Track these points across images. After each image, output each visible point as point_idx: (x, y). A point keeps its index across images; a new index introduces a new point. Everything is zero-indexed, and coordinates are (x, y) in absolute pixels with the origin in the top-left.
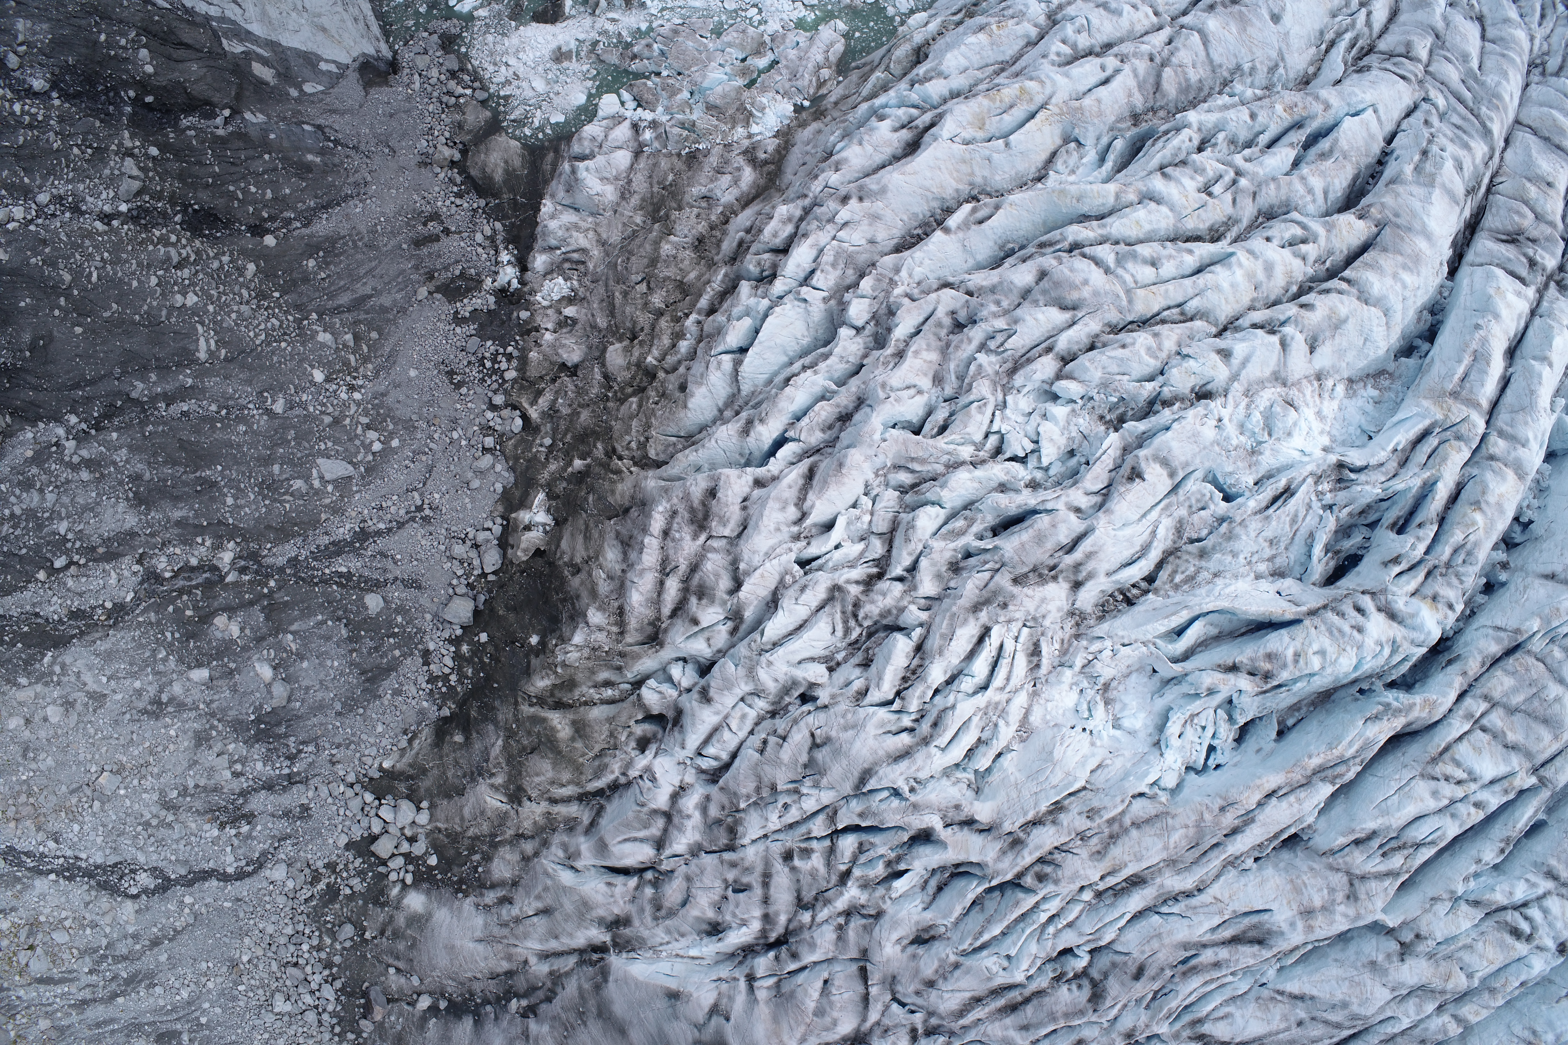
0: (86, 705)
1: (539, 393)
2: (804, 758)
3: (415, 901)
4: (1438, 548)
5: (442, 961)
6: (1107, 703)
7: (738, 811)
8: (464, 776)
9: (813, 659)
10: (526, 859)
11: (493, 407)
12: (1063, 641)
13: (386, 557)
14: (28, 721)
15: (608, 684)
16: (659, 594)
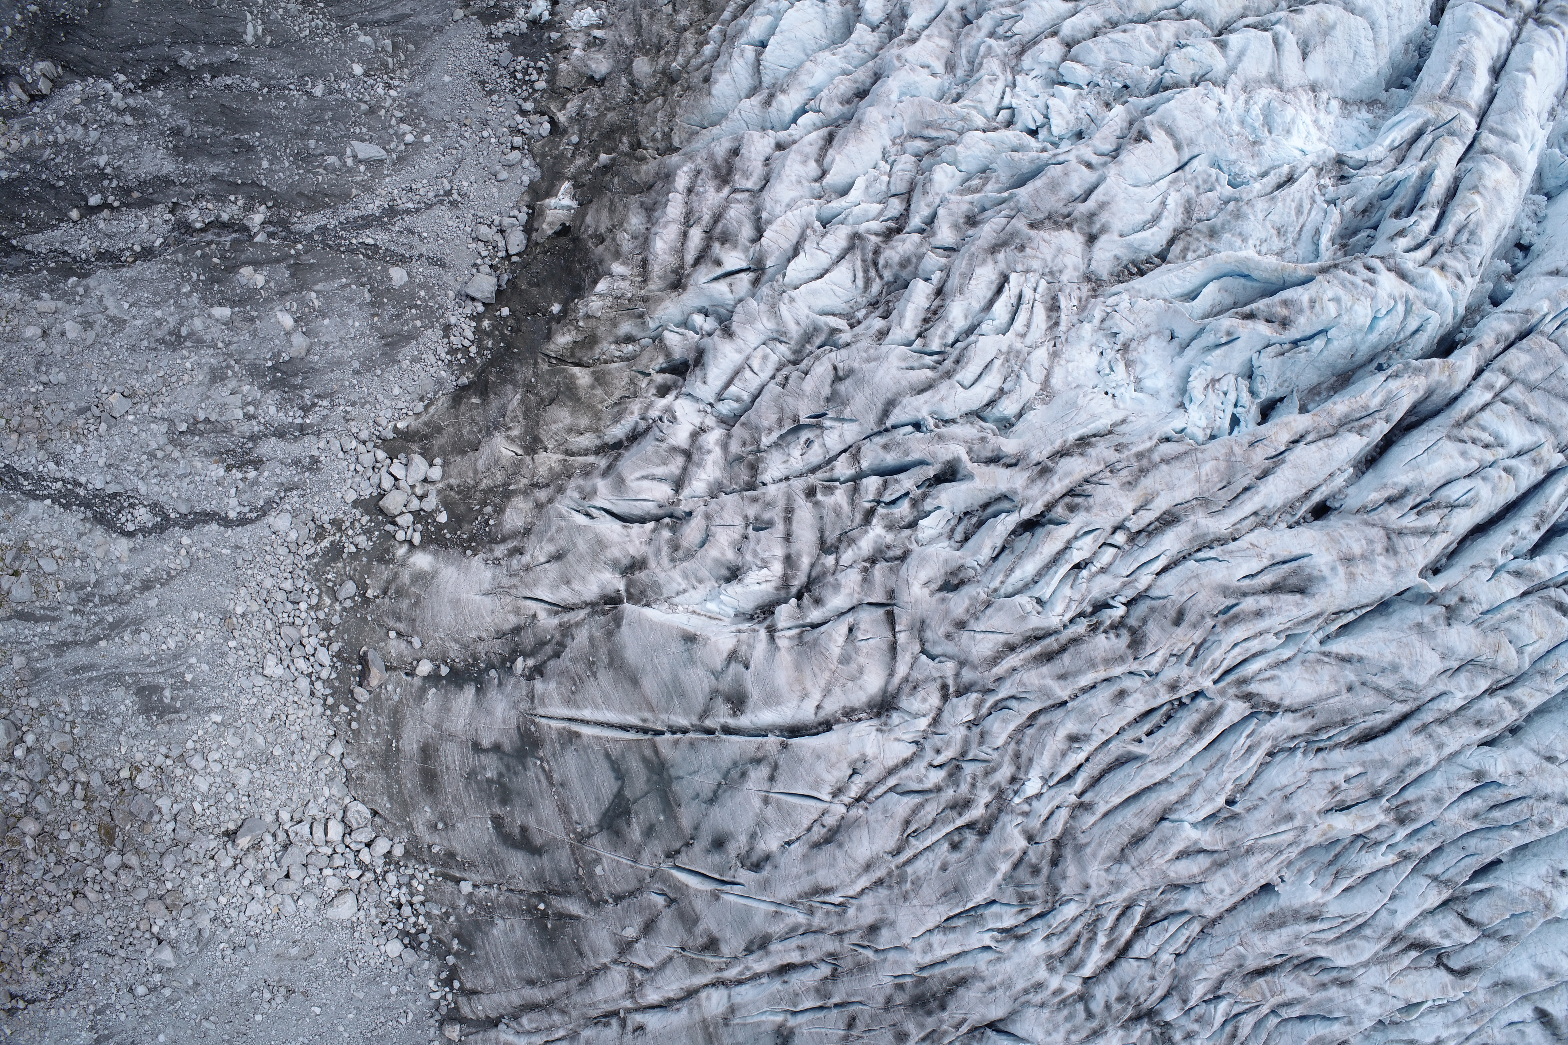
0: (105, 327)
1: (567, 101)
2: (826, 391)
3: (422, 561)
4: (1442, 230)
5: (447, 618)
6: (1127, 365)
7: (759, 451)
8: (480, 432)
9: (833, 314)
10: (539, 506)
11: (523, 113)
12: (1080, 299)
13: (413, 233)
14: (45, 334)
15: (629, 339)
16: (683, 244)
